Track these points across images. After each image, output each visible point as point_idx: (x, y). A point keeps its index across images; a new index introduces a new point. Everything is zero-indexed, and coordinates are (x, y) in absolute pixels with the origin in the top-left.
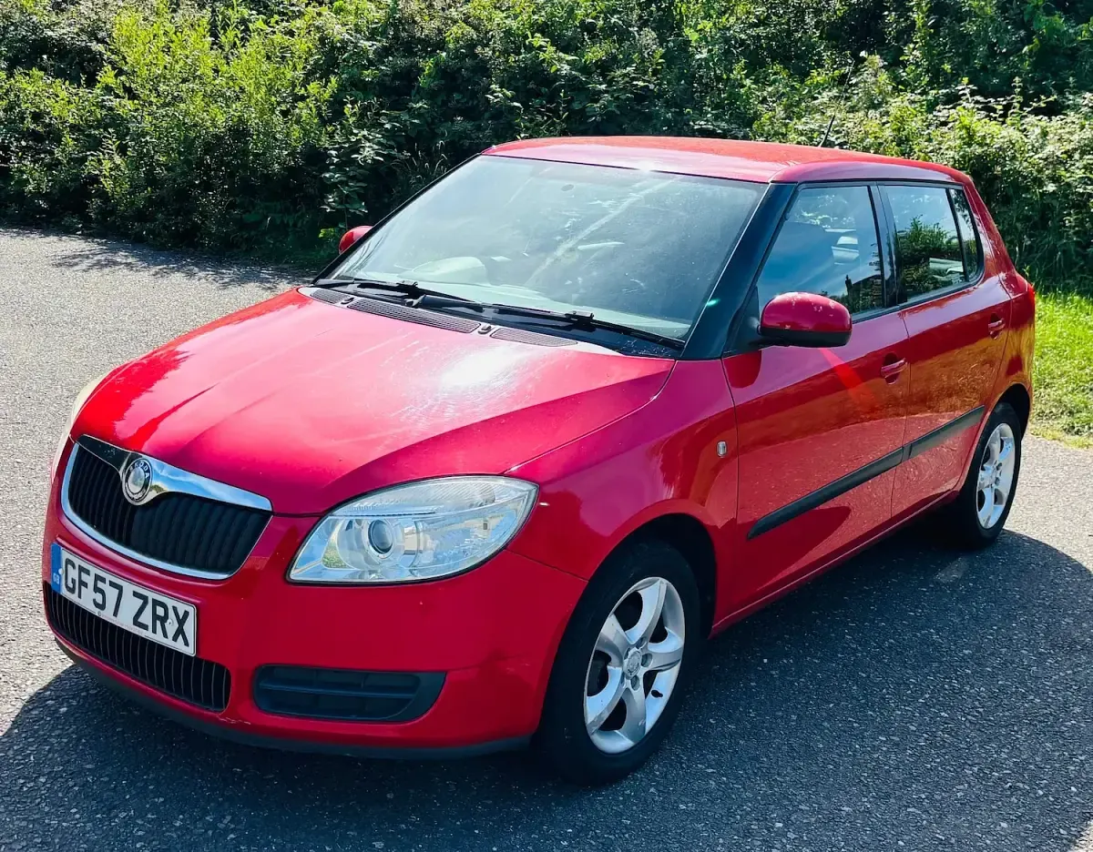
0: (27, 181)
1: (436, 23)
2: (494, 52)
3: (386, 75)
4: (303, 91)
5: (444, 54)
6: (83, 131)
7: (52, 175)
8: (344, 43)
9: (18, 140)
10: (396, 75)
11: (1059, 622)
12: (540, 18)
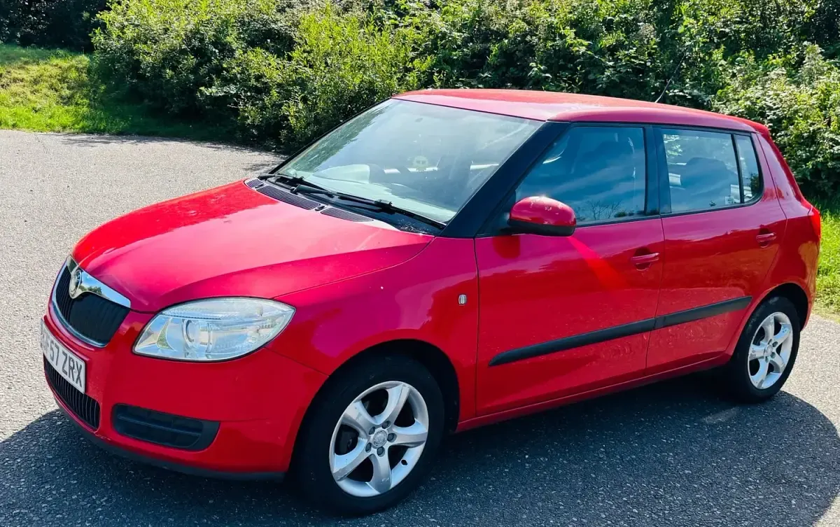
0: (248, 118)
1: (503, 21)
2: (539, 39)
3: (467, 55)
4: (410, 65)
5: (506, 41)
6: (283, 87)
7: (263, 114)
8: (444, 35)
9: (246, 92)
10: (474, 55)
11: (780, 462)
12: (573, 17)
